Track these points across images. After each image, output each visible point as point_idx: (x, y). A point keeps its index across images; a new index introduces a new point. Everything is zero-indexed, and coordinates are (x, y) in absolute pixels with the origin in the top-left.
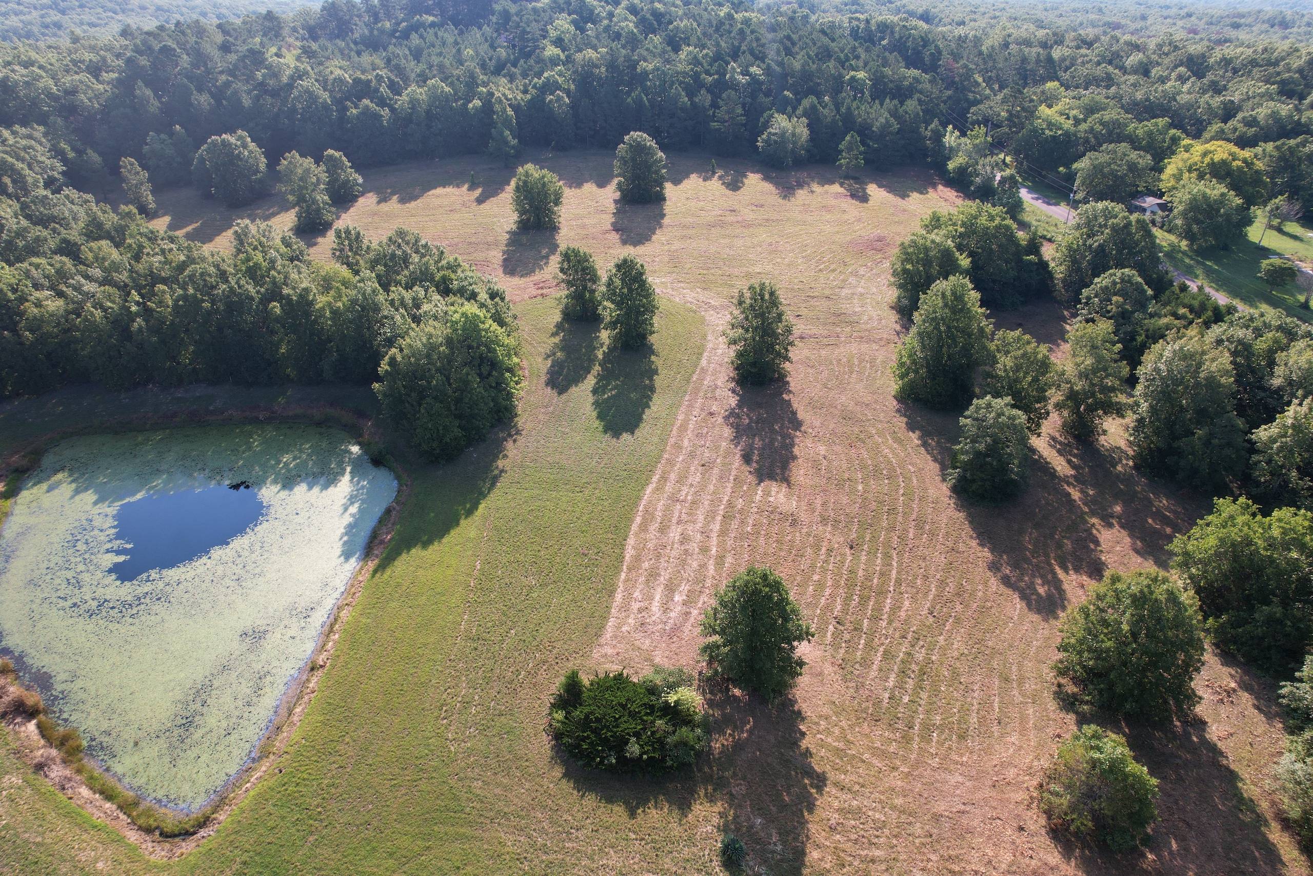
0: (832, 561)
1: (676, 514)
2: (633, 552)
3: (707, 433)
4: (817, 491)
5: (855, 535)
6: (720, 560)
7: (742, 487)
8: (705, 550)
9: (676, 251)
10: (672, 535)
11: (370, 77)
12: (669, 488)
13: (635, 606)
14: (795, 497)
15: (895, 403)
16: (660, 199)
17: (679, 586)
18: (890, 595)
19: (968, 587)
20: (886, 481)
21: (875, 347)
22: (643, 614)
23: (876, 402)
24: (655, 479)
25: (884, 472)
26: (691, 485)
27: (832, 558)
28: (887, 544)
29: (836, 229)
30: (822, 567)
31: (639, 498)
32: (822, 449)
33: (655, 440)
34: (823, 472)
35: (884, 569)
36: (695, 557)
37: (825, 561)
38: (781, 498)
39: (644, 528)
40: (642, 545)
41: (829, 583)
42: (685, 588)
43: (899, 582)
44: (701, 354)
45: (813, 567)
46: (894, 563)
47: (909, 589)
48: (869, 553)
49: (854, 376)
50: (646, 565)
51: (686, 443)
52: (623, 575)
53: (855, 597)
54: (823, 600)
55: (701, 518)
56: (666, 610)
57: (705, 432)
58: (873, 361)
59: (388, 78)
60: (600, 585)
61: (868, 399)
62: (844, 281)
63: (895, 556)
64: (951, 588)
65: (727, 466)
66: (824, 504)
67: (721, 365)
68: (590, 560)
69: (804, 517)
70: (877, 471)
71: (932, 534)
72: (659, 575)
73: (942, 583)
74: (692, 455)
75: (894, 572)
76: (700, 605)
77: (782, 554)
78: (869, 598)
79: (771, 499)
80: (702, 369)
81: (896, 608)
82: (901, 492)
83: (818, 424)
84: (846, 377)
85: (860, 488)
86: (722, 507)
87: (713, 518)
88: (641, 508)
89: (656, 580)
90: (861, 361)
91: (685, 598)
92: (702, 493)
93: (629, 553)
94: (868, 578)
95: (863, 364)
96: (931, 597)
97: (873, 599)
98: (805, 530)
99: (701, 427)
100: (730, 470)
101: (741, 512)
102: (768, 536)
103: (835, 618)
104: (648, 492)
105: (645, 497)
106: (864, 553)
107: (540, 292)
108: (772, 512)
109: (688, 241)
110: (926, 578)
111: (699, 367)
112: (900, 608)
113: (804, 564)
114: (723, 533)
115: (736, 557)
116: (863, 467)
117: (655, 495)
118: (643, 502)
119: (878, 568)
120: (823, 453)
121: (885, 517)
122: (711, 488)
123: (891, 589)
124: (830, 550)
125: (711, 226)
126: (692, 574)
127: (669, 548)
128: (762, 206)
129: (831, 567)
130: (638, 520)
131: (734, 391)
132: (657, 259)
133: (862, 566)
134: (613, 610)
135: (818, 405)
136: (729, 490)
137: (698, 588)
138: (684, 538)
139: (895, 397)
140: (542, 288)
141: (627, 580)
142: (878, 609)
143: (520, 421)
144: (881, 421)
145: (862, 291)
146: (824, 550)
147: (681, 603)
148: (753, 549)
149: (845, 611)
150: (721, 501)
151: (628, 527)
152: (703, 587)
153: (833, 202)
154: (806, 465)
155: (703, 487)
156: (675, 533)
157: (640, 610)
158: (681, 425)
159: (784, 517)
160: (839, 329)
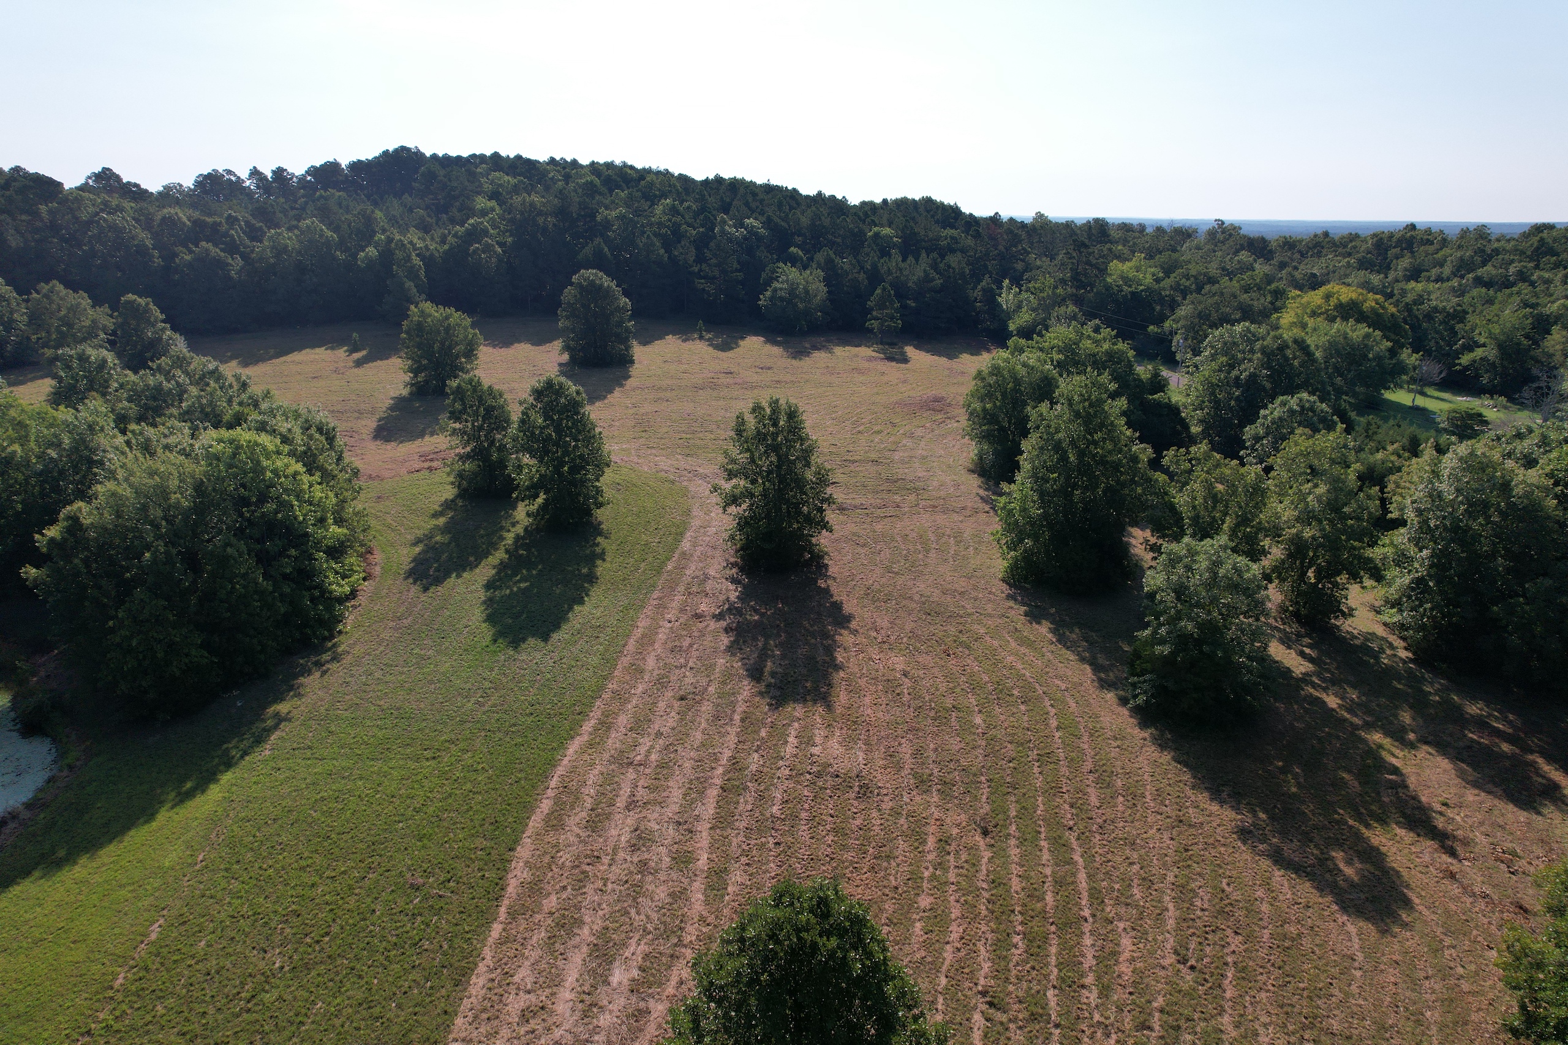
0: (952, 863)
1: (626, 791)
2: (526, 875)
3: (691, 645)
4: (899, 732)
5: (987, 808)
6: (717, 878)
7: (757, 732)
8: (683, 859)
9: (647, 414)
10: (614, 832)
11: (218, 220)
12: (614, 741)
13: (515, 1004)
14: (860, 744)
15: (1005, 587)
16: (625, 361)
17: (624, 945)
18: (1087, 928)
19: (1236, 895)
20: (1023, 707)
21: (956, 517)
22: (533, 1024)
23: (975, 588)
24: (588, 726)
25: (1015, 692)
26: (659, 734)
27: (951, 858)
28: (1053, 820)
29: (876, 390)
30: (933, 877)
31: (553, 764)
32: (899, 662)
33: (594, 660)
34: (906, 698)
35: (1062, 871)
36: (662, 876)
37: (940, 865)
38: (835, 747)
39: (555, 822)
40: (547, 859)
41: (955, 913)
42: (636, 949)
43: (1096, 897)
44: (682, 534)
45: (914, 878)
46: (1077, 857)
47: (1122, 910)
48: (1022, 841)
49: (933, 554)
50: (551, 902)
51: (651, 662)
52: (496, 929)
53: (1016, 939)
54: (948, 954)
55: (676, 795)
56: (589, 1008)
57: (686, 644)
58: (958, 537)
59: (247, 223)
60: (439, 957)
61: (961, 584)
62: (896, 443)
63: (1075, 844)
64: (1203, 900)
65: (727, 699)
66: (918, 753)
67: (714, 548)
68: (425, 898)
69: (882, 779)
70: (1001, 693)
71: (1134, 796)
72: (580, 923)
73: (1184, 894)
74: (661, 683)
75: (1082, 876)
76: (670, 990)
77: (848, 856)
78: (1046, 939)
79: (816, 750)
80: (684, 553)
81: (1108, 956)
82: (1054, 723)
83: (885, 624)
84: (920, 556)
85: (978, 720)
86: (720, 770)
87: (702, 793)
88: (554, 783)
89: (571, 934)
90: (940, 536)
91: (635, 973)
92: (679, 748)
93: (518, 875)
94: (1034, 894)
95: (944, 540)
96: (1171, 923)
97: (1054, 941)
98: (887, 805)
99: (679, 637)
100: (733, 705)
101: (757, 777)
102: (814, 821)
103: (984, 993)
104: (571, 751)
105: (565, 761)
106: (1013, 842)
107: (426, 465)
108: (819, 775)
109: (665, 404)
110: (1147, 882)
111: (678, 552)
112: (1115, 954)
113: (896, 874)
114: (723, 821)
115: (751, 870)
116: (975, 687)
117: (586, 757)
118: (560, 771)
119: (1048, 871)
120: (899, 667)
121: (1036, 770)
122: (698, 736)
123: (1086, 913)
124: (944, 842)
125: (697, 388)
126: (654, 916)
127: (606, 860)
128: (769, 368)
129: (952, 876)
130: (546, 806)
131: (734, 581)
132: (617, 424)
133: (1015, 869)
134: (459, 1021)
135: (882, 596)
136: (732, 739)
137: (665, 948)
138: (640, 837)
139: (1003, 580)
140: (432, 460)
141: (501, 942)
142: (1070, 962)
143: (343, 644)
144: (990, 615)
145: (924, 453)
146: (931, 842)
147: (625, 988)
148: (785, 850)
149: (1000, 973)
150: (717, 760)
151: (522, 823)
152: (680, 943)
153: (866, 365)
154: (873, 688)
155: (681, 736)
156: (620, 830)
157: (525, 1016)
158: (644, 636)
159: (843, 781)
160: (897, 498)
